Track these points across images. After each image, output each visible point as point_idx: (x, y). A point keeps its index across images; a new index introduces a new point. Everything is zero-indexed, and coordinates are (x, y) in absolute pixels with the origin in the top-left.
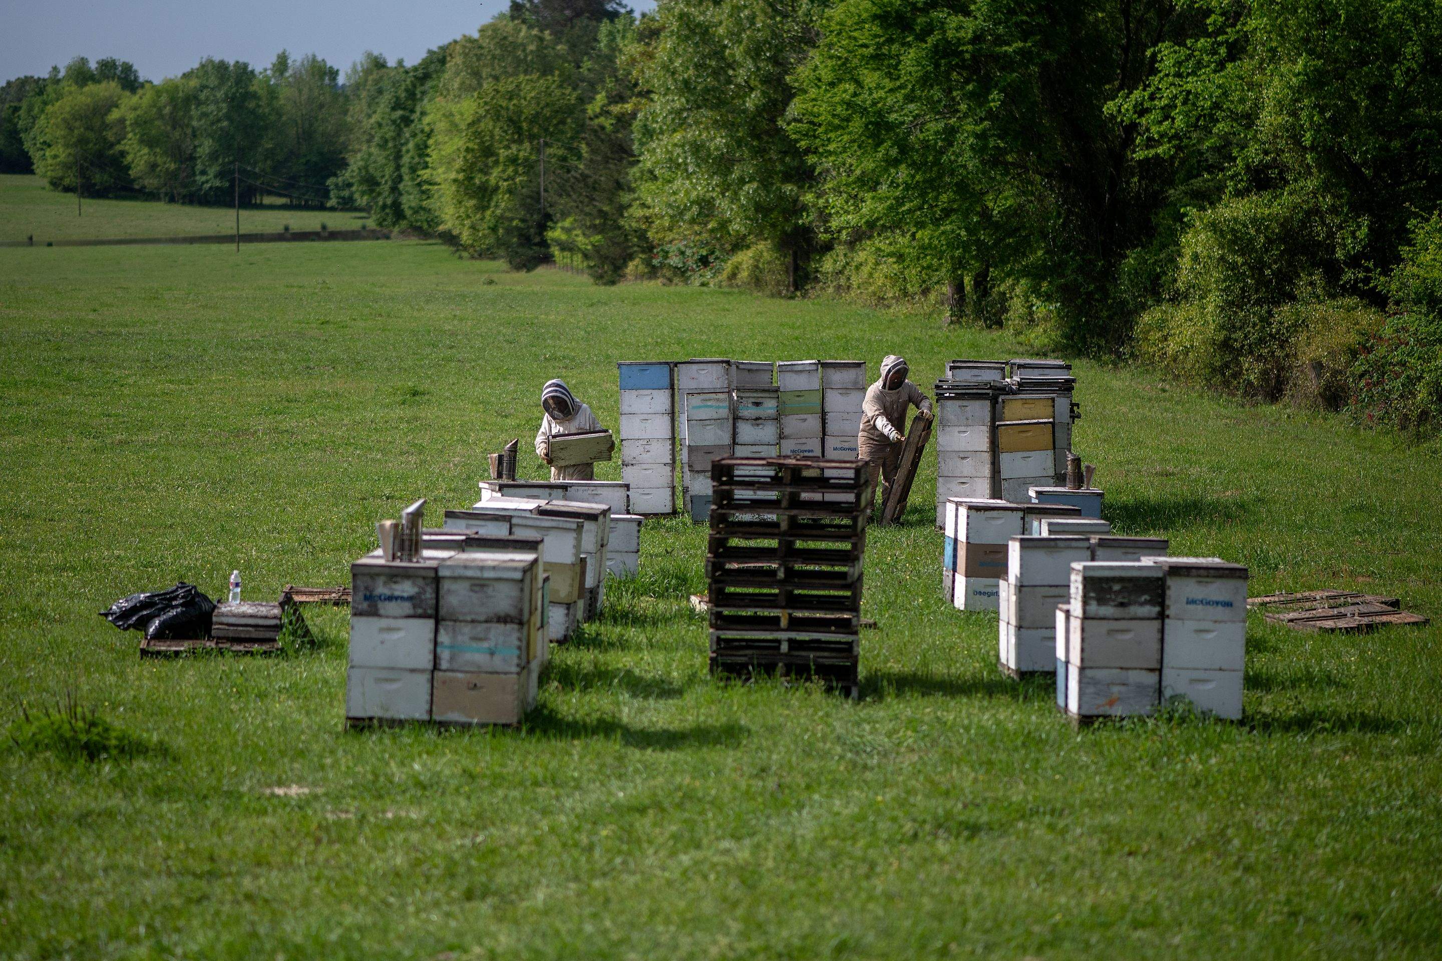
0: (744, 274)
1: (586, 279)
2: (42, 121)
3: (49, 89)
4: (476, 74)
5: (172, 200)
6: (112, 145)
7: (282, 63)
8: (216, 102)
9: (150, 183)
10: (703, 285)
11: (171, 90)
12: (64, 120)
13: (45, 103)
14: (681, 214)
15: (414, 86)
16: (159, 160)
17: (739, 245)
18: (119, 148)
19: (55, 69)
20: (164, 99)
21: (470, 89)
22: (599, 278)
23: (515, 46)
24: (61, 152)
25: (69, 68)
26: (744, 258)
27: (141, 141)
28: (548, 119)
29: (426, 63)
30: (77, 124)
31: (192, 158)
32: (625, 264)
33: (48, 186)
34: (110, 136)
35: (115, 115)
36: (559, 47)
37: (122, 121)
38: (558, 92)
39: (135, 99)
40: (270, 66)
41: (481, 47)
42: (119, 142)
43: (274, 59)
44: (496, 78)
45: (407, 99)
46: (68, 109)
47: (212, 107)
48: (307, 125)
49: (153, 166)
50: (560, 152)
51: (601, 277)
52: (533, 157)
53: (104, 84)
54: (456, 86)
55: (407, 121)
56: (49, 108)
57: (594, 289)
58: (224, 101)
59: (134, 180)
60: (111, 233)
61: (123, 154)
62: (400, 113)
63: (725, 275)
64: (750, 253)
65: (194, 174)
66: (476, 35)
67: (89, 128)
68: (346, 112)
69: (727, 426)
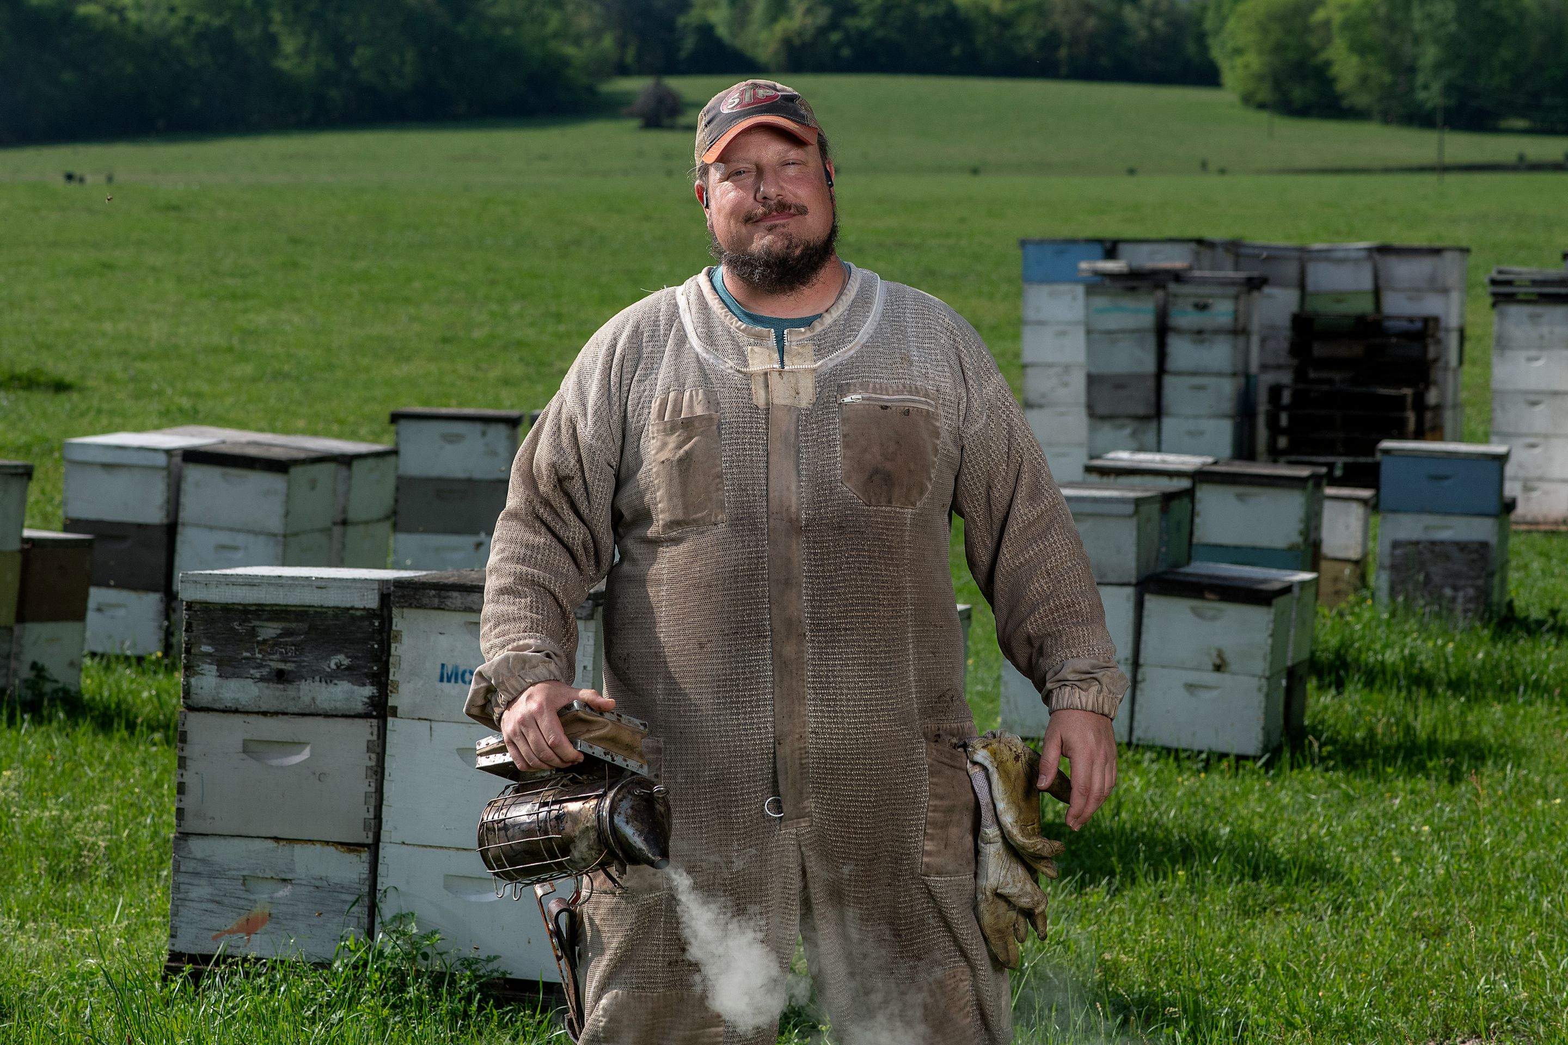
2: (1231, 24)
5: (1387, 118)
6: (1315, 53)
9: (1362, 100)
12: (1258, 21)
16: (1373, 71)
18: (1323, 56)
24: (1254, 61)
27: (1351, 48)
30: (1274, 27)
31: (1412, 70)
33: (1238, 102)
34: (1313, 41)
35: (1320, 15)
37: (1327, 23)
42: (1323, 49)
47: (1439, 6)
48: (1555, 30)
49: (1364, 80)
60: (1306, 160)
61: (1328, 64)
65: (1414, 90)
67: (1288, 32)
69: (1151, 342)
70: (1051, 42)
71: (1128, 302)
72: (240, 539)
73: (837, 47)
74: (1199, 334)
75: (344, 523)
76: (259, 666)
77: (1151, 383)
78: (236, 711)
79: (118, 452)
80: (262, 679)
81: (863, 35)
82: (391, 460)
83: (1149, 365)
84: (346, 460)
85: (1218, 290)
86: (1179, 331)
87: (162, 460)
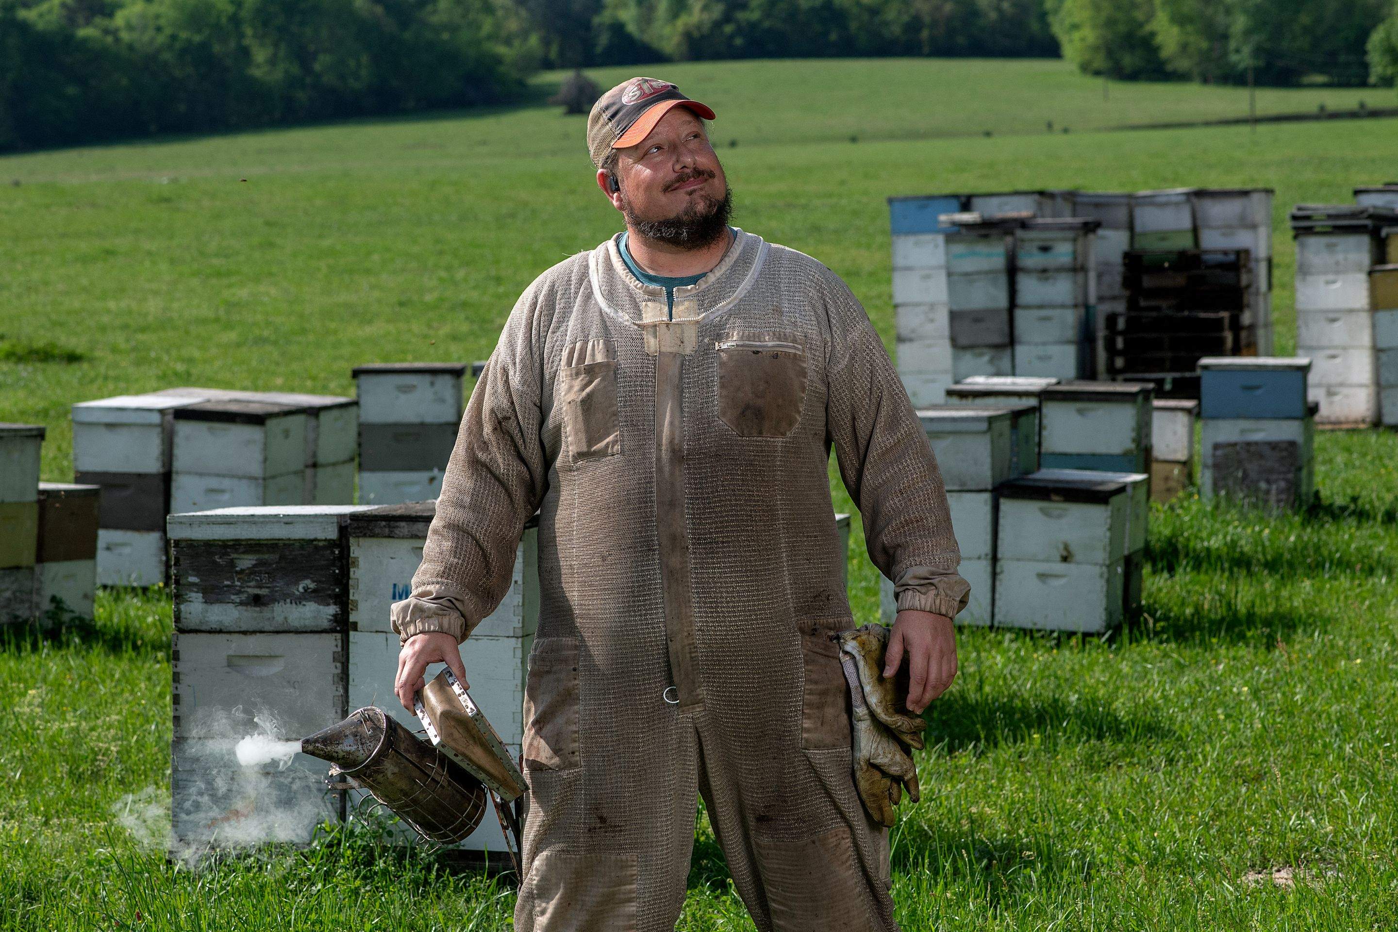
5: (1205, 80)
6: (1141, 25)
9: (1183, 64)
16: (1192, 39)
18: (1148, 28)
24: (1089, 35)
27: (1172, 20)
31: (1225, 37)
33: (1077, 70)
34: (1139, 15)
42: (1148, 22)
49: (1184, 47)
59: (1165, 63)
60: (1136, 118)
61: (1153, 34)
65: (1228, 53)
67: (1118, 8)
69: (1003, 280)
70: (914, 25)
71: (982, 248)
72: (226, 483)
73: (731, 37)
74: (1044, 272)
75: (315, 465)
76: (239, 593)
77: (1005, 316)
78: (220, 632)
79: (119, 413)
80: (241, 603)
81: (753, 26)
82: (354, 409)
83: (1002, 301)
84: (314, 412)
85: (1060, 235)
86: (1027, 271)
87: (156, 418)
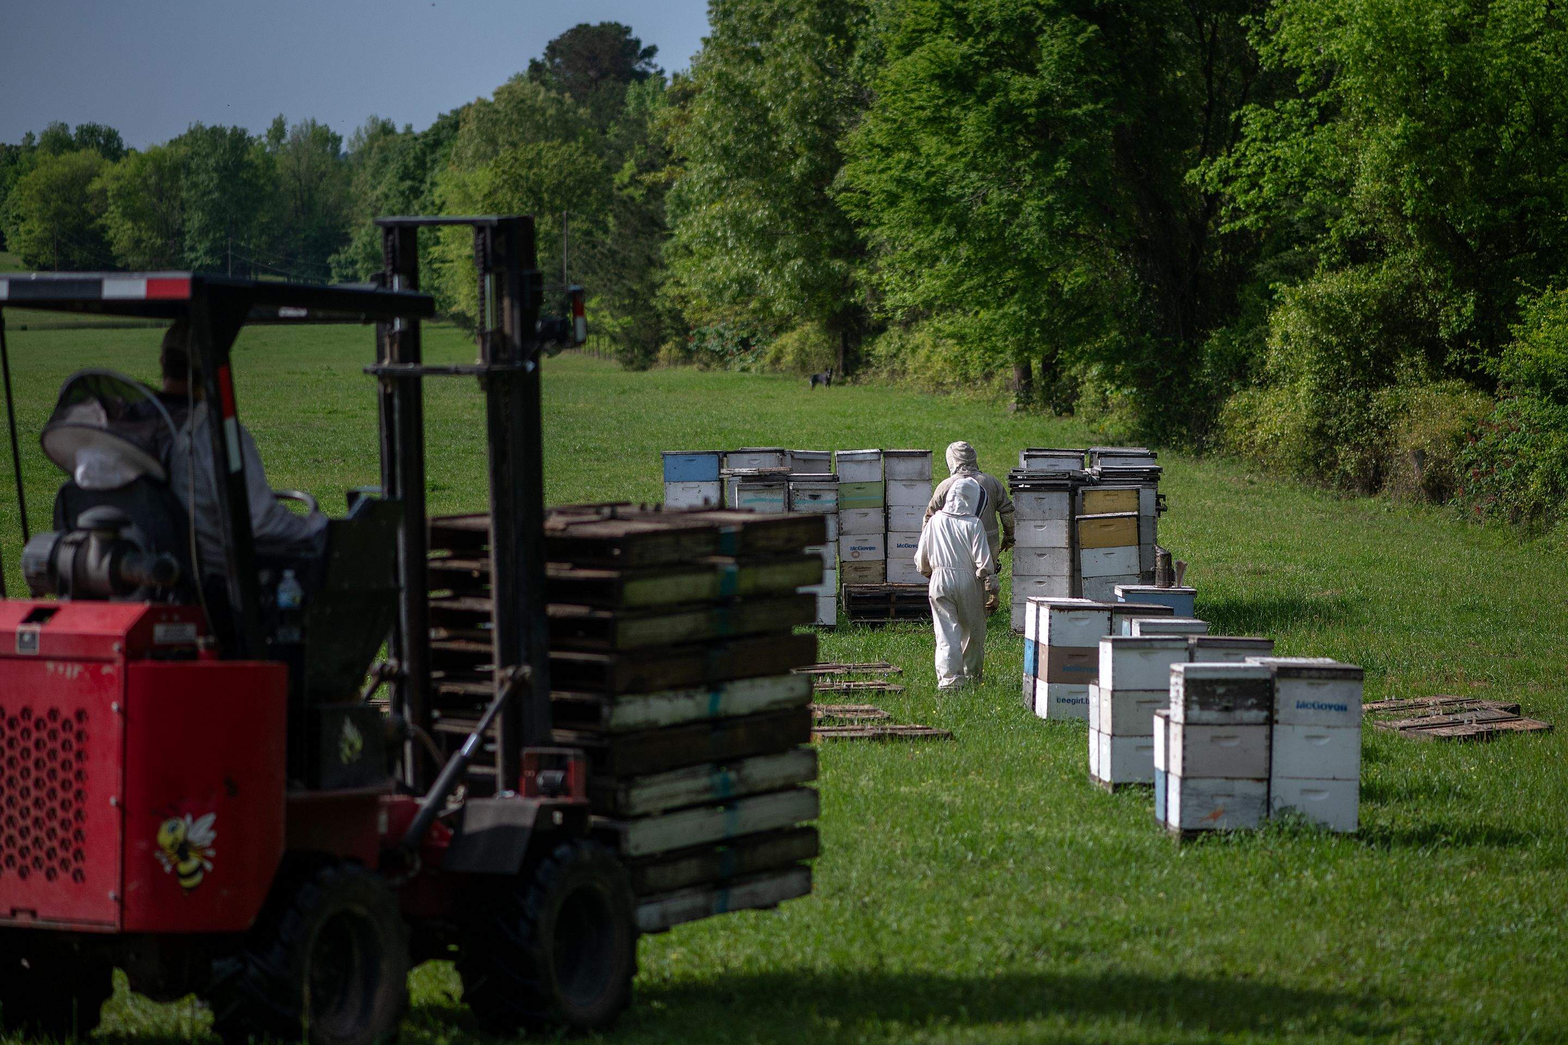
0: (788, 359)
1: (614, 364)
2: (14, 193)
3: (23, 157)
4: (492, 141)
6: (92, 219)
7: (278, 130)
8: (207, 171)
9: (135, 260)
10: (744, 370)
11: (156, 159)
12: (39, 191)
13: (18, 173)
14: (720, 292)
15: (424, 154)
16: (145, 236)
17: (783, 326)
18: (100, 221)
19: (30, 136)
20: (149, 167)
21: (484, 157)
22: (629, 363)
23: (533, 109)
24: (37, 227)
25: (45, 134)
26: (789, 340)
27: (124, 215)
28: (570, 189)
29: (437, 129)
30: (54, 196)
31: (180, 233)
32: (657, 348)
33: (21, 264)
34: (90, 208)
35: (96, 185)
36: (581, 111)
37: (103, 192)
38: (582, 160)
39: (117, 169)
40: (264, 132)
41: (497, 112)
42: (100, 216)
43: (270, 125)
44: (514, 145)
45: (417, 167)
46: (43, 180)
47: (203, 177)
48: (306, 197)
49: (138, 242)
50: (585, 226)
51: (631, 362)
52: (556, 231)
53: (82, 152)
54: (470, 153)
55: (416, 192)
56: (23, 179)
57: (624, 374)
58: (215, 170)
59: (117, 257)
61: (104, 228)
62: (408, 183)
63: (768, 359)
64: (795, 335)
65: (183, 251)
66: (491, 99)
67: (67, 201)
68: (349, 183)
